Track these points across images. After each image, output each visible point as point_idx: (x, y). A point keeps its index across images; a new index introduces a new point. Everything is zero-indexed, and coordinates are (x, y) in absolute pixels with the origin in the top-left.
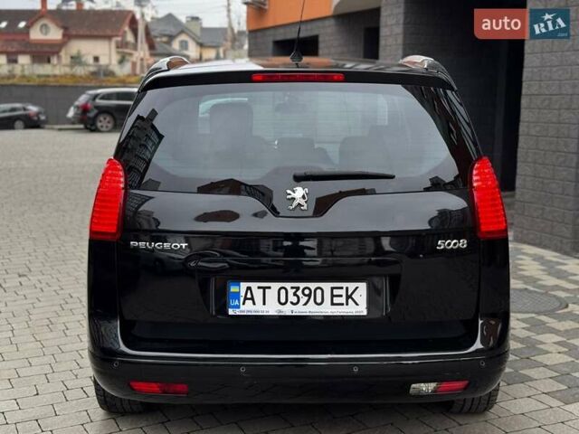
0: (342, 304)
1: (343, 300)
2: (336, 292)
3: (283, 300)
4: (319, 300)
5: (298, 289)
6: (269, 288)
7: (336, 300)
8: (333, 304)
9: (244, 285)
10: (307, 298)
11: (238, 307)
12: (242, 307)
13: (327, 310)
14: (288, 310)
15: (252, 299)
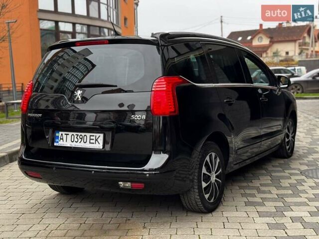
0: (93, 143)
1: (94, 141)
2: (92, 137)
3: (73, 140)
4: (85, 141)
5: (78, 135)
6: (68, 134)
7: (92, 141)
8: (90, 143)
9: (60, 133)
10: (81, 140)
11: (58, 142)
12: (59, 142)
13: (88, 145)
14: (74, 145)
15: (63, 139)
